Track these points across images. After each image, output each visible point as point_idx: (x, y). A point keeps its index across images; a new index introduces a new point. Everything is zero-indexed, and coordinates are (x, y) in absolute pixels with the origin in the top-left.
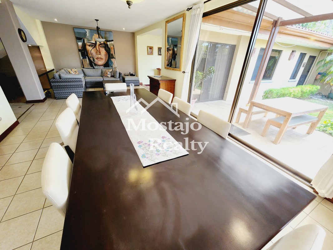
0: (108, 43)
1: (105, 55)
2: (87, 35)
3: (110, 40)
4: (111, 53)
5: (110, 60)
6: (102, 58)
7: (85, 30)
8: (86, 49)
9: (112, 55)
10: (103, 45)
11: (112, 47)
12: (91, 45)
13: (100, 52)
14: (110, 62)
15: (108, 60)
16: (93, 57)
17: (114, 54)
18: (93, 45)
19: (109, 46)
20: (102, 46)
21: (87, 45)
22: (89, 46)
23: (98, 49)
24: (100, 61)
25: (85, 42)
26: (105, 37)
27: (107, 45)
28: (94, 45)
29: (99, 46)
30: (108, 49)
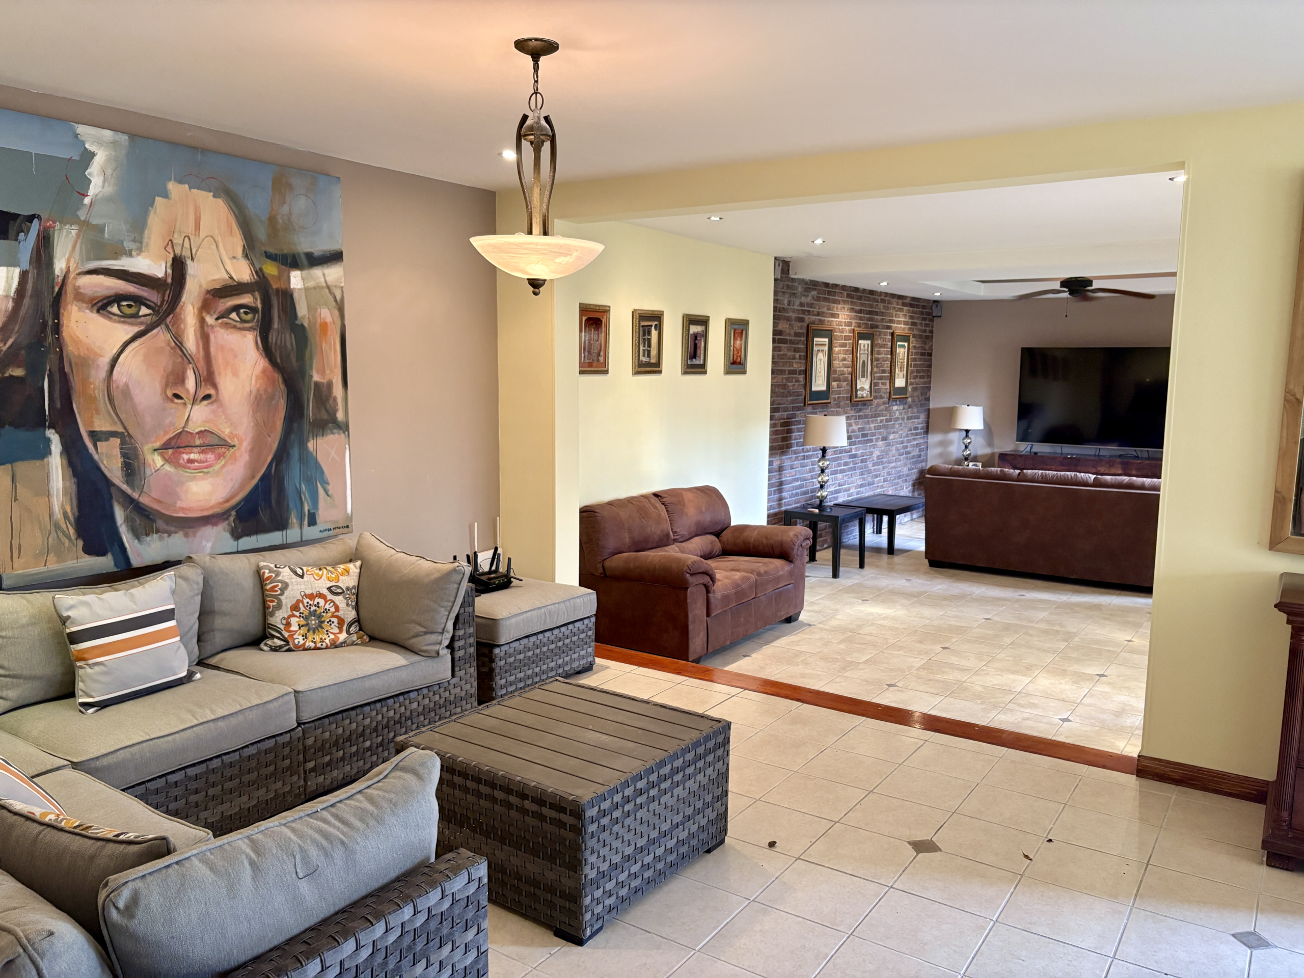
0: (296, 280)
1: (260, 402)
2: (92, 191)
3: (320, 246)
4: (316, 378)
5: (295, 453)
6: (226, 431)
7: (81, 129)
8: (59, 343)
9: (323, 394)
10: (246, 299)
11: (327, 314)
12: (118, 298)
13: (208, 378)
14: (294, 478)
15: (281, 456)
16: (125, 438)
17: (338, 391)
18: (139, 301)
19: (302, 310)
20: (236, 308)
21: (79, 297)
22: (102, 305)
23: (191, 342)
24: (204, 469)
25: (59, 266)
26: (272, 220)
27: (287, 296)
28: (153, 296)
29: (206, 306)
30: (289, 340)
